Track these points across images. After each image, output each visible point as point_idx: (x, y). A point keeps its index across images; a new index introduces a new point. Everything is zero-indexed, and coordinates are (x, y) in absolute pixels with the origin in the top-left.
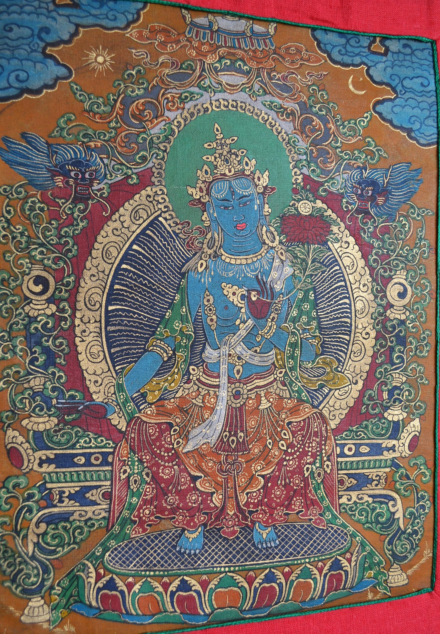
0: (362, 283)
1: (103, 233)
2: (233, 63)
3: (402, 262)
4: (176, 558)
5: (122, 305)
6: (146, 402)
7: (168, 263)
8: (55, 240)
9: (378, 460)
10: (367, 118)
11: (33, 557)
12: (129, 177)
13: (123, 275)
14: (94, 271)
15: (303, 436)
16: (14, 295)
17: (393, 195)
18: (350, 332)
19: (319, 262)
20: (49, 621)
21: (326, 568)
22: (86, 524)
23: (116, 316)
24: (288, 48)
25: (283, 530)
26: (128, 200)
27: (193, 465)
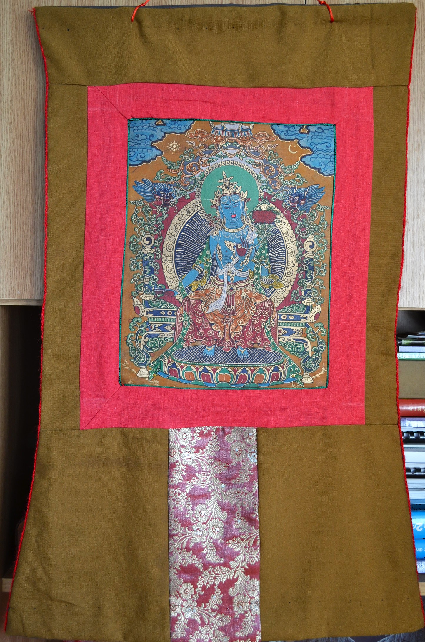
0: (291, 241)
1: (174, 219)
2: (232, 144)
3: (312, 231)
4: (202, 358)
5: (182, 249)
6: (191, 291)
7: (201, 232)
8: (155, 223)
9: (298, 323)
10: (297, 164)
11: (143, 351)
12: (186, 196)
13: (182, 237)
14: (170, 235)
15: (262, 310)
16: (138, 245)
17: (309, 200)
18: (285, 263)
19: (270, 231)
20: (148, 377)
21: (271, 370)
22: (164, 339)
23: (179, 254)
24: (259, 134)
25: (251, 351)
26: (185, 206)
27: (211, 319)
